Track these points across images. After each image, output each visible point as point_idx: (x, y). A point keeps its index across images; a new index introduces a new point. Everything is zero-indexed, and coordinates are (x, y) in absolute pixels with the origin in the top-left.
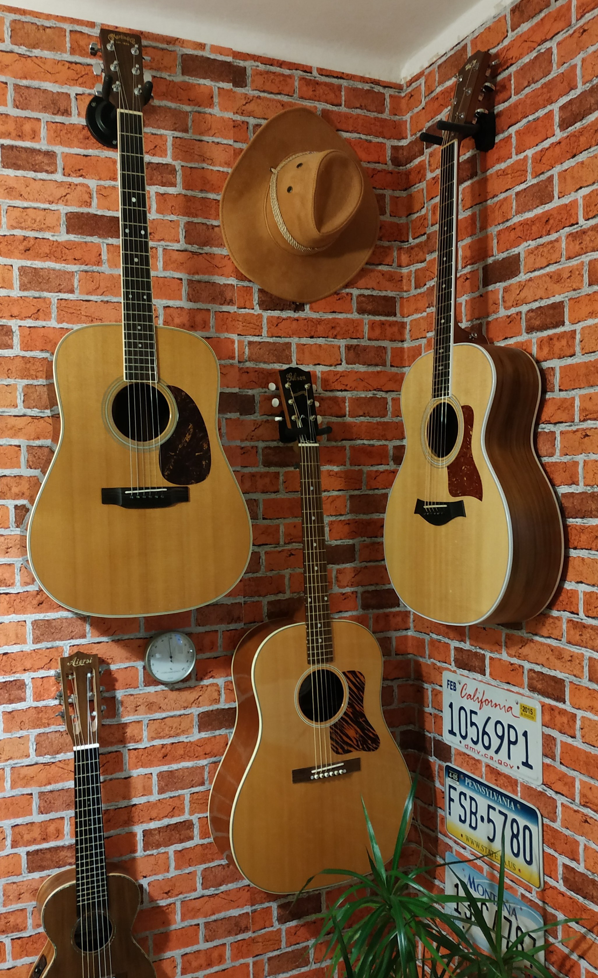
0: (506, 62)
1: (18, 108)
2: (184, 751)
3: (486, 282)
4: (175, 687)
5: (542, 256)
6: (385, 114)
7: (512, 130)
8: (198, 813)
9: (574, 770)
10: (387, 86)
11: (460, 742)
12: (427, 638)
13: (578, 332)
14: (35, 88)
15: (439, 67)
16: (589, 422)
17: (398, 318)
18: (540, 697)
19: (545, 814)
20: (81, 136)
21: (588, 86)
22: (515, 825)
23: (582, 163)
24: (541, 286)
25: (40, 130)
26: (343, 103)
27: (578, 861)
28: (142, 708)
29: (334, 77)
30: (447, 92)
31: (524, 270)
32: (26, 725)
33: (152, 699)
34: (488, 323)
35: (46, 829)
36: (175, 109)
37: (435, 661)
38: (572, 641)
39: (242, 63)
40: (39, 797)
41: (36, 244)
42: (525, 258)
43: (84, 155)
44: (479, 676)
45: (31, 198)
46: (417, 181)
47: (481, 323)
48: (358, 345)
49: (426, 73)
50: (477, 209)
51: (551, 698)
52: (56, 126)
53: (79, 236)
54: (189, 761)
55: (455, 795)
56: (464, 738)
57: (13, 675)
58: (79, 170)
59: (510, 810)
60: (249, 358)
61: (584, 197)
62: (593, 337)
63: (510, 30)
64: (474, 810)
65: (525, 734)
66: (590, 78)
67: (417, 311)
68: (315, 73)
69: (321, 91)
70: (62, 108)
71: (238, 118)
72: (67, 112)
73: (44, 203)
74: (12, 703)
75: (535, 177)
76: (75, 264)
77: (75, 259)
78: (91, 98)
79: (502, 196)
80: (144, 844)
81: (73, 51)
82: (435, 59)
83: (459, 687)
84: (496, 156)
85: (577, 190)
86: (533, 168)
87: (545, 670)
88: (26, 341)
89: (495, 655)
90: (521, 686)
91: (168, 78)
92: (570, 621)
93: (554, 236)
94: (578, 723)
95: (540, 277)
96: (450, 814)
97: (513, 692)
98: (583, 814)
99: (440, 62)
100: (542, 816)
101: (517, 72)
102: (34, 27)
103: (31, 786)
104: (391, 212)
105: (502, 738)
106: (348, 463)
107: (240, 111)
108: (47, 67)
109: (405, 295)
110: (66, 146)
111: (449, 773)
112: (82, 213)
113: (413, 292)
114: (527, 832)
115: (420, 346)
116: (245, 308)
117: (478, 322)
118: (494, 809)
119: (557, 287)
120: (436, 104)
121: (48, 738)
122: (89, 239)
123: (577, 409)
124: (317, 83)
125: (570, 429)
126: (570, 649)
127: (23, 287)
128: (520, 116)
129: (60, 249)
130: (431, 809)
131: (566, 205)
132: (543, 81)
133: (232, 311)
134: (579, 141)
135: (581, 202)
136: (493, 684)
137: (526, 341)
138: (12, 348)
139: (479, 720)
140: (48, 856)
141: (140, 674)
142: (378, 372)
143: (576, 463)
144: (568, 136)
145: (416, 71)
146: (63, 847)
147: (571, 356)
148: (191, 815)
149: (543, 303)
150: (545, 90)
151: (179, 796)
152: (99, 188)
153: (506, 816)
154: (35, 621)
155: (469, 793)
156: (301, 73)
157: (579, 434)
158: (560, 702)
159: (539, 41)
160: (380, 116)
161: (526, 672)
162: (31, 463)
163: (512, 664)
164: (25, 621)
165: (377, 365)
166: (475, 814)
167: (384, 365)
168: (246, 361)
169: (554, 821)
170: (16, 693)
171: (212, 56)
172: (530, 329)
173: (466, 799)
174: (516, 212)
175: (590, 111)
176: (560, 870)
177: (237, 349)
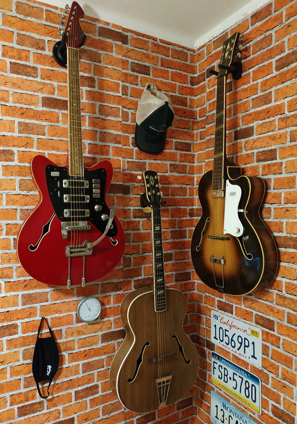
0: (247, 39)
1: (19, 45)
2: (95, 353)
3: (236, 138)
4: (91, 323)
5: (265, 128)
6: (188, 62)
7: (251, 71)
8: (101, 381)
9: (279, 362)
10: (189, 50)
11: (220, 343)
12: (204, 295)
13: (283, 163)
14: (28, 36)
15: (214, 42)
16: (289, 204)
17: (192, 153)
18: (261, 327)
19: (263, 380)
20: (50, 61)
21: (291, 51)
22: (247, 383)
23: (287, 86)
24: (264, 141)
25: (30, 56)
26: (170, 56)
27: (280, 404)
28: (75, 334)
29: (166, 44)
30: (218, 53)
31: (256, 133)
32: (18, 346)
33: (80, 329)
34: (237, 157)
35: (28, 395)
36: (95, 52)
37: (207, 305)
38: (278, 303)
39: (126, 34)
40: (24, 380)
41: (27, 111)
42: (256, 128)
43: (51, 70)
44: (230, 315)
45: (25, 89)
46: (202, 92)
47: (233, 157)
48: (175, 164)
49: (207, 44)
50: (232, 105)
51: (267, 328)
52: (38, 55)
53: (48, 109)
54: (97, 357)
55: (216, 366)
56: (222, 341)
57: (12, 322)
58: (49, 77)
59: (245, 376)
60: (127, 169)
61: (288, 102)
62: (292, 166)
63: (250, 25)
64: (226, 374)
65: (253, 343)
66: (292, 47)
67: (200, 150)
68: (158, 41)
69: (161, 49)
70: (41, 47)
71: (124, 58)
72: (43, 49)
73: (31, 91)
74: (11, 335)
75: (262, 92)
76: (46, 122)
77: (46, 119)
78: (55, 43)
79: (245, 100)
80: (75, 398)
81: (47, 20)
82: (212, 39)
83: (219, 318)
84: (242, 82)
85: (284, 98)
86: (261, 87)
87: (264, 315)
88: (20, 158)
89: (238, 306)
90: (251, 321)
91: (92, 37)
92: (277, 294)
93: (272, 119)
94: (281, 342)
95: (264, 137)
96: (214, 374)
97: (247, 323)
98: (283, 383)
99: (214, 40)
100: (261, 381)
101: (254, 44)
102: (28, 6)
103: (20, 375)
104: (190, 105)
105: (241, 343)
106: (170, 216)
107: (125, 55)
108: (33, 26)
109: (195, 142)
110: (43, 65)
111: (213, 356)
112: (50, 98)
113: (199, 141)
114: (253, 387)
115: (202, 165)
116: (126, 146)
117: (232, 156)
118: (237, 375)
119: (273, 142)
120: (212, 59)
121: (29, 351)
122: (53, 110)
123: (283, 198)
124: (159, 46)
125: (279, 207)
126: (277, 307)
127: (20, 132)
128: (255, 64)
129: (39, 114)
130: (204, 370)
131: (279, 105)
132: (267, 48)
133: (120, 147)
134: (286, 76)
135: (286, 104)
136: (237, 319)
137: (256, 166)
138: (14, 161)
139: (230, 334)
140: (29, 408)
141: (74, 317)
142: (183, 176)
143: (282, 223)
144: (280, 74)
145: (203, 44)
146: (36, 403)
147: (280, 174)
148: (97, 382)
149: (265, 149)
150: (268, 53)
151: (92, 374)
152: (58, 86)
153: (242, 379)
154: (23, 295)
155: (224, 366)
156: (152, 40)
157: (284, 210)
158: (272, 331)
159: (265, 30)
160: (185, 63)
161: (254, 315)
162: (22, 218)
163: (247, 311)
164: (18, 295)
165: (183, 173)
166: (227, 376)
167: (186, 173)
168: (126, 170)
169: (268, 384)
170: (13, 330)
171: (113, 29)
172: (258, 161)
173: (222, 369)
174: (252, 107)
175: (292, 62)
176: (270, 407)
177: (122, 164)
